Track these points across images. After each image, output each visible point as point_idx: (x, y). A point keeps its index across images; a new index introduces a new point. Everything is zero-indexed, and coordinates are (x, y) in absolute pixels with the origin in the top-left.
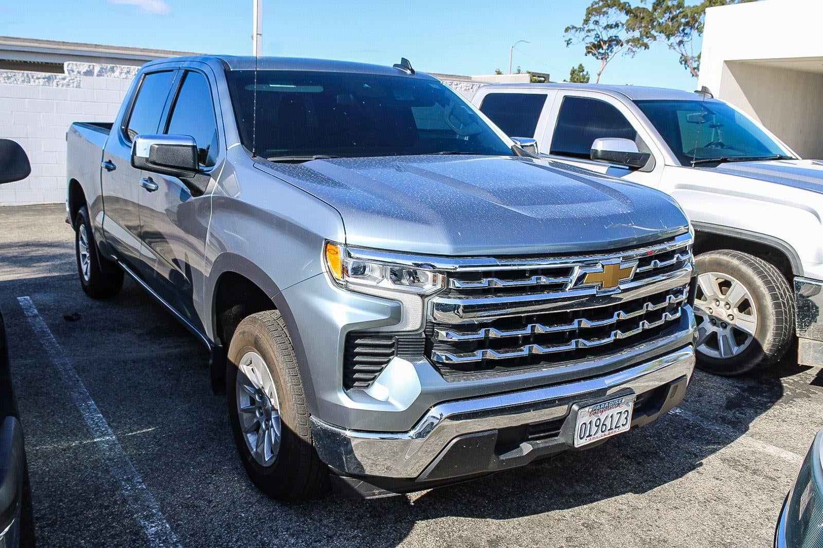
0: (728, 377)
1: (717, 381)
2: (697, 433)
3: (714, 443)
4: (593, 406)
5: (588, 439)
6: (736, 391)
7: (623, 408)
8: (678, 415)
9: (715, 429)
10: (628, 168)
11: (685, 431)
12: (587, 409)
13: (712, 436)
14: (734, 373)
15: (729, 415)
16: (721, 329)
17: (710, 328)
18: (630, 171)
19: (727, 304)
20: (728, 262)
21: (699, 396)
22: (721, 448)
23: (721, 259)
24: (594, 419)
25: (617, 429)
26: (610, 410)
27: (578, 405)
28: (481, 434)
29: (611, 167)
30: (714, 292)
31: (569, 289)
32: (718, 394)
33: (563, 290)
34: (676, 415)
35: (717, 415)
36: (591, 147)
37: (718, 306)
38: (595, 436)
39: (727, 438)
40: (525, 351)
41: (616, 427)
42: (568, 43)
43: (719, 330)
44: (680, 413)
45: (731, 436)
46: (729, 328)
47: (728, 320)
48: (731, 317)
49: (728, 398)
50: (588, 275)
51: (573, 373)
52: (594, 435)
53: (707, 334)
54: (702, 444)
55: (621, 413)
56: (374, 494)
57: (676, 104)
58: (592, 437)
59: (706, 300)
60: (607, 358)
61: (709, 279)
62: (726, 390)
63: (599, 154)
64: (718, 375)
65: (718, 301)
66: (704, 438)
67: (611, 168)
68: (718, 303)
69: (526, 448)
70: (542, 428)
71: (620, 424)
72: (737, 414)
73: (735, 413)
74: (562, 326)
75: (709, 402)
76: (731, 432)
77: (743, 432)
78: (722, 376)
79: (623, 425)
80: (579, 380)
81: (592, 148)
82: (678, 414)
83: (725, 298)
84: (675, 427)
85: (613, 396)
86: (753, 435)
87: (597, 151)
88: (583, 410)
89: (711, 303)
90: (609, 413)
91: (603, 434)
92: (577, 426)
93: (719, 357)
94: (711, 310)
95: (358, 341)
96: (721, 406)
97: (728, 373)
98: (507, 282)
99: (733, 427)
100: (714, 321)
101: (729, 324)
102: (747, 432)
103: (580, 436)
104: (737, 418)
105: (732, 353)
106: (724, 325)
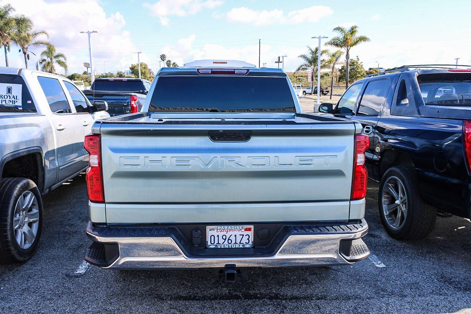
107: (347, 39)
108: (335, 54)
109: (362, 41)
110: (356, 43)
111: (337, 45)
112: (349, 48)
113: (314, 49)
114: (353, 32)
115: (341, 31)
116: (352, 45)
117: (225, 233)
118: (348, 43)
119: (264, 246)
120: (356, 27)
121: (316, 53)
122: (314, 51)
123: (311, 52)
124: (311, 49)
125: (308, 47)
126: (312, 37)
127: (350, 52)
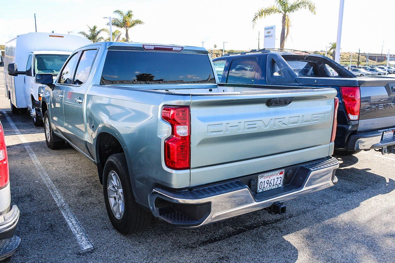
107: (126, 21)
108: (115, 33)
109: (138, 24)
110: (133, 25)
111: (118, 25)
112: (128, 29)
113: (92, 28)
114: (130, 15)
115: (120, 14)
116: (131, 27)
117: (268, 179)
118: (127, 24)
119: (288, 184)
120: (131, 12)
121: (94, 31)
122: (92, 29)
123: (90, 30)
124: (89, 27)
125: (87, 25)
126: (104, 17)
127: (129, 32)
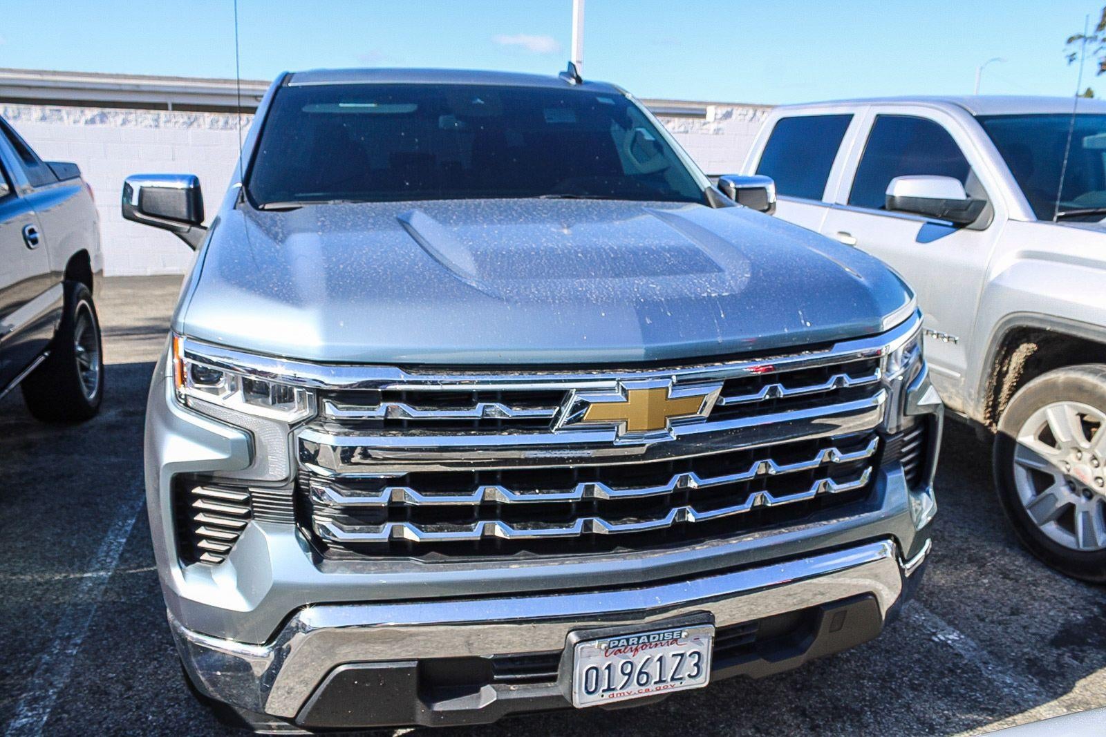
0: (1090, 584)
1: (1066, 588)
2: (963, 685)
3: (983, 710)
4: (609, 640)
5: (607, 695)
6: (1091, 612)
7: (688, 648)
8: (947, 645)
9: (1004, 682)
10: (951, 224)
11: (942, 675)
12: (596, 643)
13: (987, 695)
14: (1098, 579)
15: (1049, 657)
16: (1083, 500)
17: (1064, 495)
18: (953, 229)
19: (1095, 458)
20: (1095, 386)
21: (1013, 614)
22: (991, 722)
23: (1084, 381)
24: (618, 661)
25: (678, 683)
26: (653, 649)
27: (578, 635)
28: (384, 666)
29: (929, 223)
30: (1073, 437)
31: (556, 430)
32: (1051, 613)
33: (547, 431)
34: (944, 644)
35: (1024, 654)
36: (885, 191)
37: (1080, 459)
38: (621, 691)
39: (1016, 703)
40: (475, 532)
41: (673, 679)
42: (1072, 58)
43: (1080, 502)
44: (954, 641)
45: (1026, 701)
46: (1095, 499)
47: (1095, 486)
48: (1100, 481)
49: (1068, 622)
50: (592, 405)
51: (574, 577)
52: (621, 689)
53: (1059, 504)
54: (959, 708)
55: (682, 655)
56: (270, 728)
57: (1056, 120)
58: (615, 693)
59: (1060, 448)
60: (656, 555)
61: (1064, 412)
62: (1073, 608)
63: (898, 201)
64: (1072, 578)
65: (1080, 451)
66: (970, 696)
67: (929, 226)
68: (1079, 455)
69: (488, 695)
70: (518, 665)
71: (684, 673)
72: (1067, 659)
73: (1062, 655)
74: (548, 493)
75: (1025, 627)
76: (1032, 692)
77: (1056, 696)
78: (1079, 581)
79: (690, 676)
80: (589, 590)
81: (888, 192)
82: (949, 642)
83: (1091, 447)
84: (928, 667)
85: (662, 624)
86: (1072, 704)
87: (893, 197)
88: (587, 645)
89: (1068, 453)
90: (657, 653)
91: (643, 688)
92: (577, 671)
93: (1074, 546)
94: (1068, 466)
95: (198, 490)
96: (1043, 637)
97: (1089, 578)
98: (426, 410)
99: (1041, 684)
100: (1073, 484)
101: (1096, 493)
102: (1065, 697)
103: (586, 688)
104: (1061, 666)
105: (1096, 544)
106: (1089, 494)
